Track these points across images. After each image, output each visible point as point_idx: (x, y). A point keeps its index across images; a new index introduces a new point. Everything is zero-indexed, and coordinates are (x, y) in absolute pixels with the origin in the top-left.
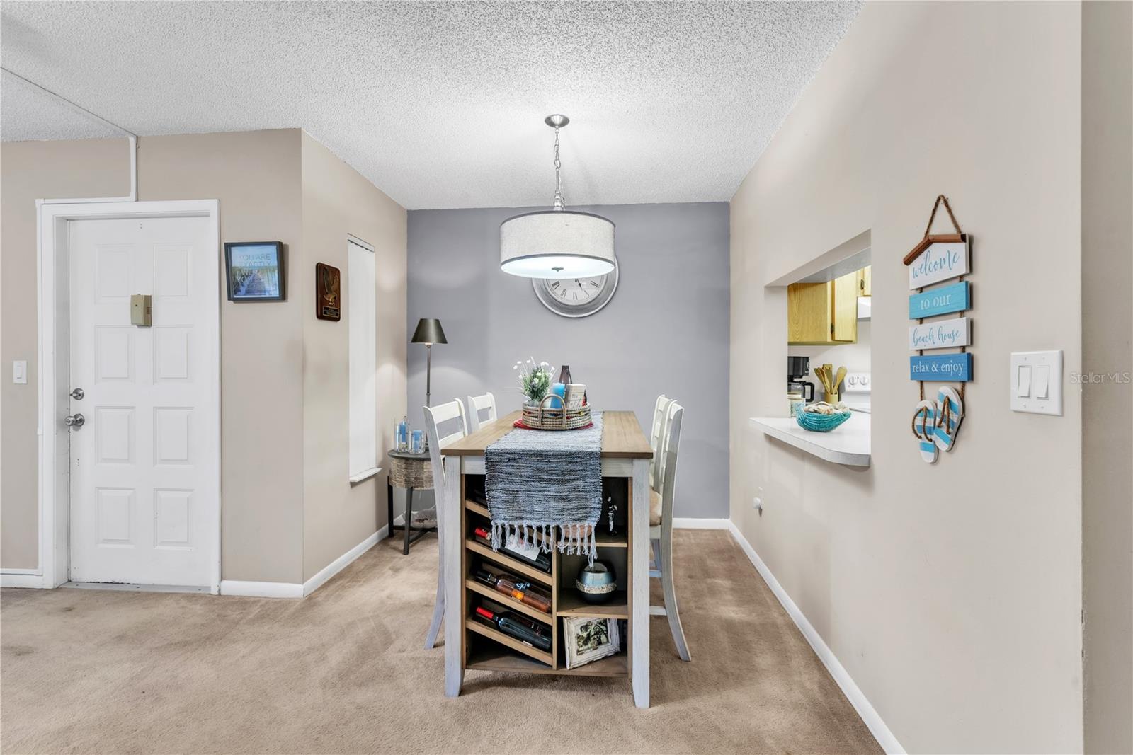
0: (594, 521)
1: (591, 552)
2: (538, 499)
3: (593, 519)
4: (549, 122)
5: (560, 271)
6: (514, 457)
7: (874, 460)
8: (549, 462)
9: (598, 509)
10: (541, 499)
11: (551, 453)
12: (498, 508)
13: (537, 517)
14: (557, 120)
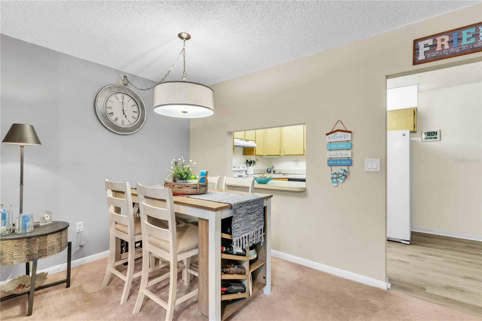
0: (262, 226)
1: (262, 240)
2: (247, 223)
3: (261, 226)
4: (180, 36)
5: (186, 113)
6: (241, 205)
7: (307, 188)
8: (250, 205)
9: (263, 221)
10: (248, 222)
11: (251, 201)
12: (236, 232)
13: (247, 231)
14: (185, 36)
